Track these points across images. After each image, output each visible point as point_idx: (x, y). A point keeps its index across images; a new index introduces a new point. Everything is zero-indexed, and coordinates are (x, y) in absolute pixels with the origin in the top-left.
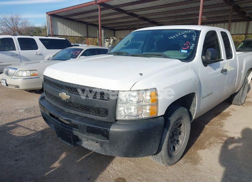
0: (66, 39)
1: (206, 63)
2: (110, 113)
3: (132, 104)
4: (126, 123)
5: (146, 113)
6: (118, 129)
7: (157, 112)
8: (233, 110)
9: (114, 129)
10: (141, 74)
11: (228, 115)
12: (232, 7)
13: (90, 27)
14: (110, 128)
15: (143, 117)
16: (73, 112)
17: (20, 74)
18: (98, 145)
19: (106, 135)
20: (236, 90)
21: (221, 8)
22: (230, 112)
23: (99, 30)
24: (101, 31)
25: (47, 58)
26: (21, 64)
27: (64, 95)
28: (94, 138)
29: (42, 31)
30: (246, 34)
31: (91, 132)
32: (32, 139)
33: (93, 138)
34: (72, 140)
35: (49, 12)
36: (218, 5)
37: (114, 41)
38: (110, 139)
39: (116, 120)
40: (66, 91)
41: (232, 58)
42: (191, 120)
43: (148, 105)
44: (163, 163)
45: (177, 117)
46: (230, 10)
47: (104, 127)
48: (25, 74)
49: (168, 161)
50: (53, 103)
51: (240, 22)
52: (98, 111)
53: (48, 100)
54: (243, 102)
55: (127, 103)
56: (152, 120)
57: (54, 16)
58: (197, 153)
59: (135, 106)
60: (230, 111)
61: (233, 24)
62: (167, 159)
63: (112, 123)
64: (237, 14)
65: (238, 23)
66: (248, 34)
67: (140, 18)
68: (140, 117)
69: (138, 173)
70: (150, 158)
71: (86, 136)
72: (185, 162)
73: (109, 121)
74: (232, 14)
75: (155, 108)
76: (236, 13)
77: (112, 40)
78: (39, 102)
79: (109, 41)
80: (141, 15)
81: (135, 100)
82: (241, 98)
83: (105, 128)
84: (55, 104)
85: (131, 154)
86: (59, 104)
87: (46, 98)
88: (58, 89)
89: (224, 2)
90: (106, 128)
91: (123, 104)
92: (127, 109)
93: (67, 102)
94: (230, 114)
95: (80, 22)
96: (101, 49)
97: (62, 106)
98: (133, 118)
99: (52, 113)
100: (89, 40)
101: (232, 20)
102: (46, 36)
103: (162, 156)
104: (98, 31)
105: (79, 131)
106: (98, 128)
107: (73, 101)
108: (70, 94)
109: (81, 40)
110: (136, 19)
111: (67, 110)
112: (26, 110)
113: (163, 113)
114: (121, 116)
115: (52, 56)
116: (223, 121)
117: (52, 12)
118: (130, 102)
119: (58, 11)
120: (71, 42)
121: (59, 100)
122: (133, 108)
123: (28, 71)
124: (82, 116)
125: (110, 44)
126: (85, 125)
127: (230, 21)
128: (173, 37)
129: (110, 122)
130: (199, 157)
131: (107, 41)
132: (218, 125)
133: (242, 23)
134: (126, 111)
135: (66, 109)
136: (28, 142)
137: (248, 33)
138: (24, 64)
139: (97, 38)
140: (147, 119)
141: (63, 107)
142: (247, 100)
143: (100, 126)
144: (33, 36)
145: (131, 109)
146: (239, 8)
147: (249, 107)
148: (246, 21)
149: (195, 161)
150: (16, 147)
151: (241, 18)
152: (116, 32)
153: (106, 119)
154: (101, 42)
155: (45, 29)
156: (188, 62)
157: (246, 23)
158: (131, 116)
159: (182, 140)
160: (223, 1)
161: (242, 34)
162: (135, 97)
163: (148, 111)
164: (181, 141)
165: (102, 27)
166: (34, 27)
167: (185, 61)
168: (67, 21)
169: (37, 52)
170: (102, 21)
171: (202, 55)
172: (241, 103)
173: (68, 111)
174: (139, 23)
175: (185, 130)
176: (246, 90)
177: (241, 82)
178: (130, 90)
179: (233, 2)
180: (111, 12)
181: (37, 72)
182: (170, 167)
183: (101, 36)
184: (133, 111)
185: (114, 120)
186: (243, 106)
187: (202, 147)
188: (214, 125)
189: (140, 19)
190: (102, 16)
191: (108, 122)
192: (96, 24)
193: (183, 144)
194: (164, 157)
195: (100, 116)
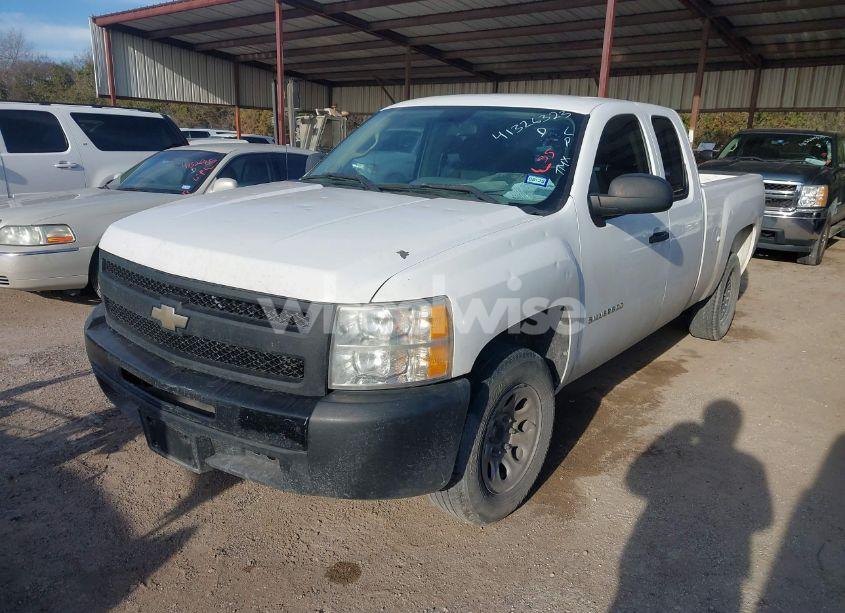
0: (165, 117)
1: (599, 216)
2: (311, 368)
3: (375, 344)
4: (360, 400)
5: (417, 368)
6: (333, 416)
7: (450, 367)
8: (694, 355)
9: (323, 418)
10: (404, 254)
11: (677, 369)
12: (707, 21)
13: (246, 72)
14: (310, 414)
15: (409, 380)
16: (196, 366)
17: (10, 237)
18: (275, 465)
19: (299, 435)
20: (702, 293)
21: (673, 26)
22: (684, 361)
23: (276, 82)
24: (284, 88)
25: (99, 180)
26: (11, 203)
27: (169, 316)
28: (263, 446)
29: (77, 79)
30: (753, 109)
31: (253, 428)
32: (60, 453)
33: (260, 445)
34: (195, 450)
35: (101, 17)
36: (664, 15)
37: (329, 122)
38: (310, 446)
39: (330, 391)
40: (173, 302)
41: (686, 196)
42: (555, 387)
43: (424, 345)
44: (466, 514)
45: (508, 380)
46: (700, 30)
47: (293, 411)
48: (26, 238)
49: (482, 510)
50: (132, 338)
51: (734, 70)
52: (273, 364)
53: (117, 327)
54: (723, 329)
55: (363, 340)
56: (434, 390)
57: (119, 30)
58: (573, 485)
59: (385, 348)
60: (683, 358)
61: (711, 78)
62: (476, 502)
63: (316, 400)
64: (723, 44)
65: (727, 74)
66: (757, 110)
67: (415, 47)
68: (402, 380)
69: (397, 547)
70: (431, 500)
71: (240, 439)
72: (538, 513)
73: (307, 393)
74: (707, 44)
75: (442, 353)
76: (720, 41)
77: (320, 120)
78: (87, 336)
79: (312, 122)
80: (419, 39)
81: (386, 330)
82: (717, 319)
83: (295, 416)
84: (141, 342)
85: (374, 490)
86: (151, 341)
87: (110, 322)
88: (151, 295)
89: (682, 6)
90: (300, 414)
91: (350, 343)
92: (363, 357)
93: (176, 337)
94: (684, 366)
95: (212, 53)
96: (284, 154)
97: (162, 347)
98: (380, 383)
99: (130, 371)
100: (242, 116)
101: (707, 64)
102: (94, 106)
103: (461, 495)
104: (273, 84)
105: (217, 423)
106: (276, 416)
107: (197, 333)
108: (188, 311)
109: (215, 117)
110: (402, 49)
111: (177, 361)
112: (33, 359)
113: (468, 369)
114: (344, 377)
115: (120, 174)
116: (660, 389)
117: (112, 15)
118: (370, 337)
119: (132, 15)
120: (182, 121)
121: (152, 328)
122: (378, 354)
123: (37, 229)
124: (223, 380)
125: (314, 132)
126: (234, 407)
127: (701, 67)
128: (507, 134)
129: (311, 397)
130: (578, 497)
131: (303, 121)
132: (645, 401)
133: (741, 72)
134: (358, 363)
135: (175, 357)
136: (50, 463)
137: (758, 107)
138: (20, 205)
139: (271, 109)
140: (422, 387)
141: (166, 353)
142: (739, 323)
143: (280, 408)
144: (48, 104)
145: (372, 357)
146: (730, 25)
147: (742, 344)
148: (753, 66)
149: (567, 509)
150: (12, 478)
151: (738, 58)
152: (337, 90)
153: (300, 389)
154: (283, 123)
155: (88, 71)
156: (544, 215)
157: (751, 73)
158: (374, 377)
159: (530, 446)
160: (678, 2)
161: (739, 110)
162: (386, 320)
163: (423, 363)
164: (523, 452)
165: (288, 74)
166: (46, 63)
167: (538, 211)
168: (167, 48)
169: (63, 159)
170: (287, 53)
171: (591, 192)
172: (718, 332)
173: (181, 365)
174: (413, 64)
175: (537, 418)
176: (733, 291)
177: (716, 267)
178: (370, 302)
179: (712, 5)
180: (316, 25)
181: (68, 232)
182: (491, 528)
183: (285, 103)
184: (378, 362)
185: (322, 391)
186: (725, 341)
187: (591, 468)
188: (631, 402)
189: (413, 51)
190: (287, 36)
191: (307, 397)
192: (266, 62)
193: (531, 459)
194: (467, 497)
195: (280, 379)
